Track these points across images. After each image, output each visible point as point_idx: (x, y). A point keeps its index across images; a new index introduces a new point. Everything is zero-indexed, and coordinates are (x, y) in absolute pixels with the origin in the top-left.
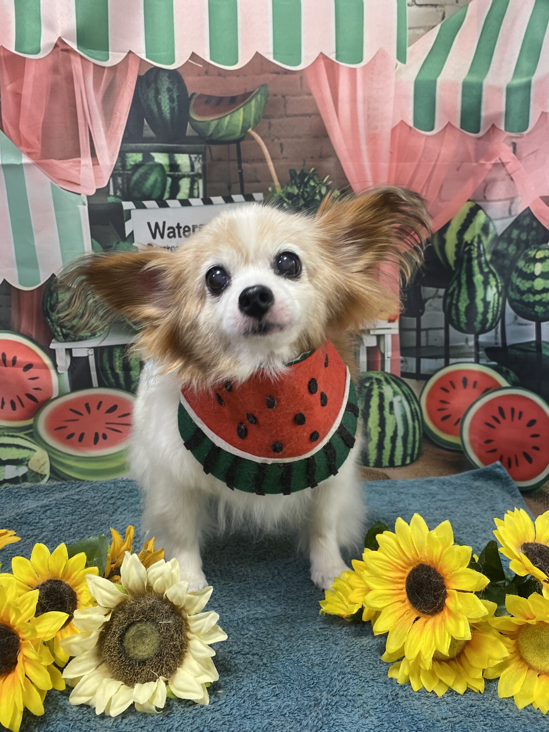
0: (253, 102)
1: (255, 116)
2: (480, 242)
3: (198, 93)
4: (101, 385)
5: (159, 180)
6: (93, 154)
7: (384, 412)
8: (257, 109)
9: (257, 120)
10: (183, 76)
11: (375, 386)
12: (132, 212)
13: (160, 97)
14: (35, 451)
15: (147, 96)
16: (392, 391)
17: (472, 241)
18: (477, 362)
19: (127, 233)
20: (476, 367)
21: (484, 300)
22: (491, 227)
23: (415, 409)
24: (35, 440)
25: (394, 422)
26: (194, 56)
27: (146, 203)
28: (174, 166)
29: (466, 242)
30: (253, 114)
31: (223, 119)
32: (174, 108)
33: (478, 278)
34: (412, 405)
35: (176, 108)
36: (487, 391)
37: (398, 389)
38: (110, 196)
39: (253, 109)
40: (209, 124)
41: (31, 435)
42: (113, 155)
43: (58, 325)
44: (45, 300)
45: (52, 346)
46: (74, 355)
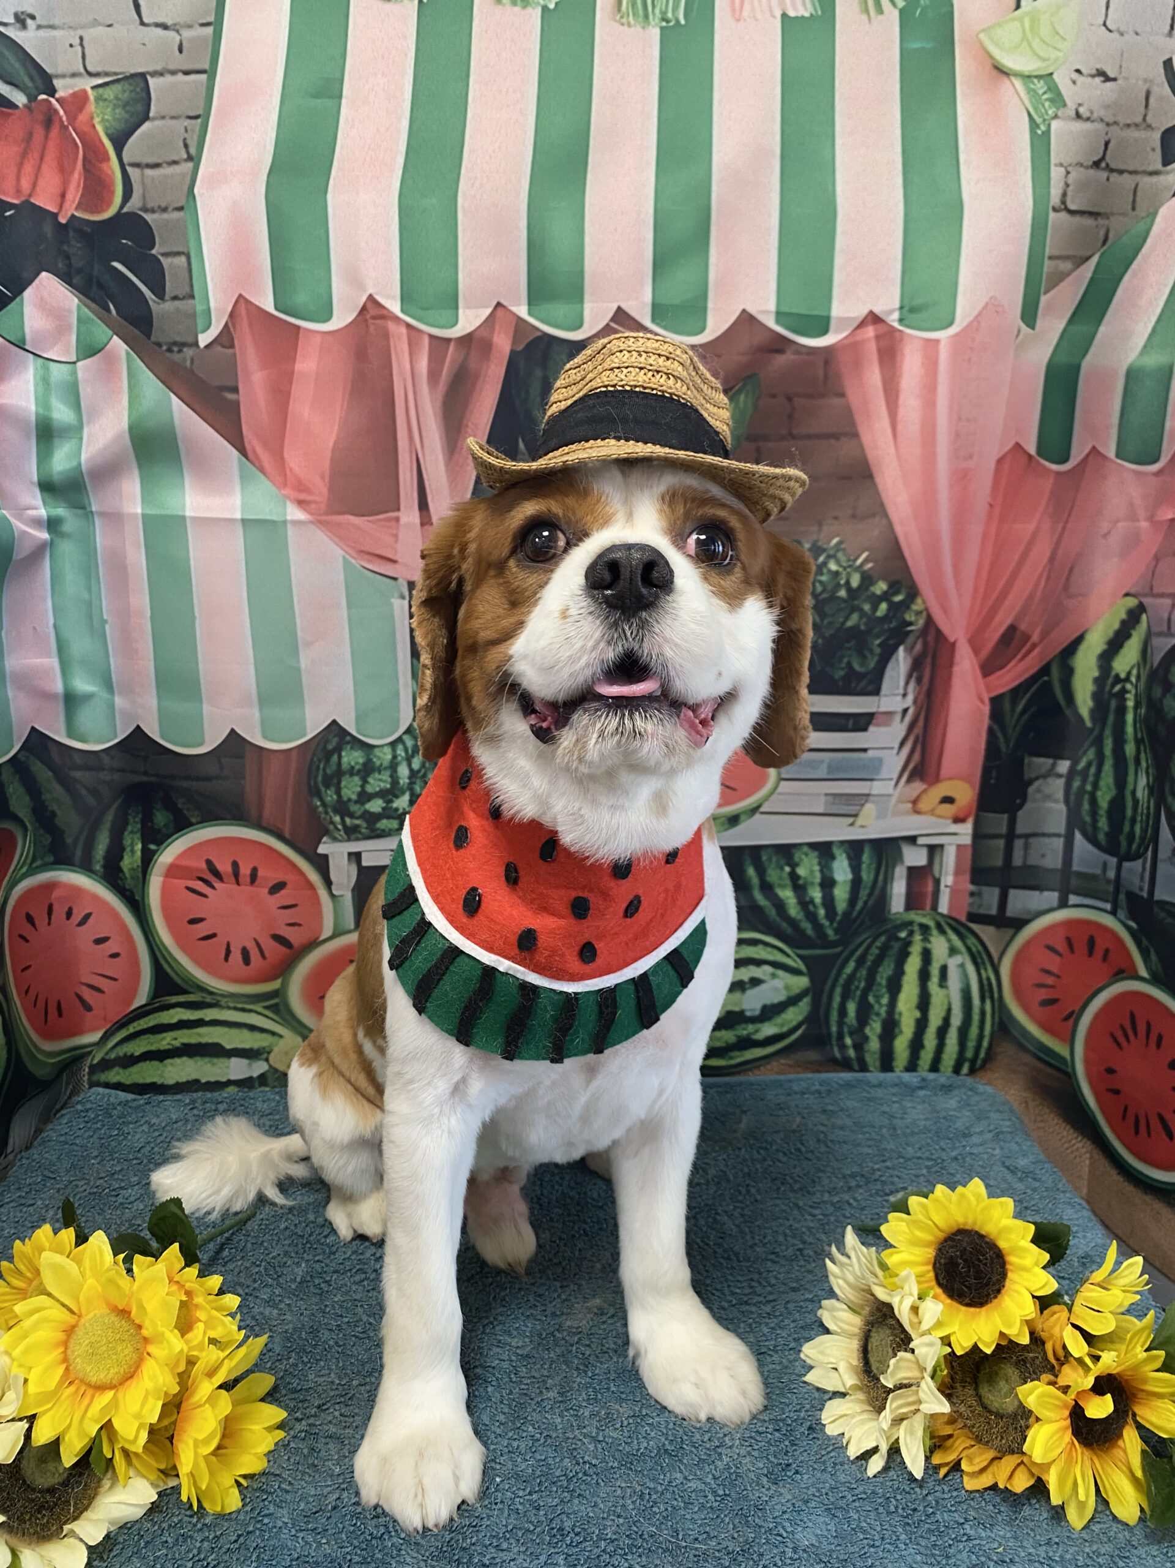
7: (930, 984)
8: (736, 422)
9: (735, 443)
11: (917, 937)
14: (281, 1037)
15: (526, 392)
16: (947, 945)
17: (1129, 674)
24: (284, 1019)
25: (946, 1001)
26: (620, 314)
29: (1117, 676)
34: (983, 972)
37: (958, 943)
41: (275, 1009)
43: (336, 811)
44: (314, 767)
45: (322, 849)
46: (364, 863)
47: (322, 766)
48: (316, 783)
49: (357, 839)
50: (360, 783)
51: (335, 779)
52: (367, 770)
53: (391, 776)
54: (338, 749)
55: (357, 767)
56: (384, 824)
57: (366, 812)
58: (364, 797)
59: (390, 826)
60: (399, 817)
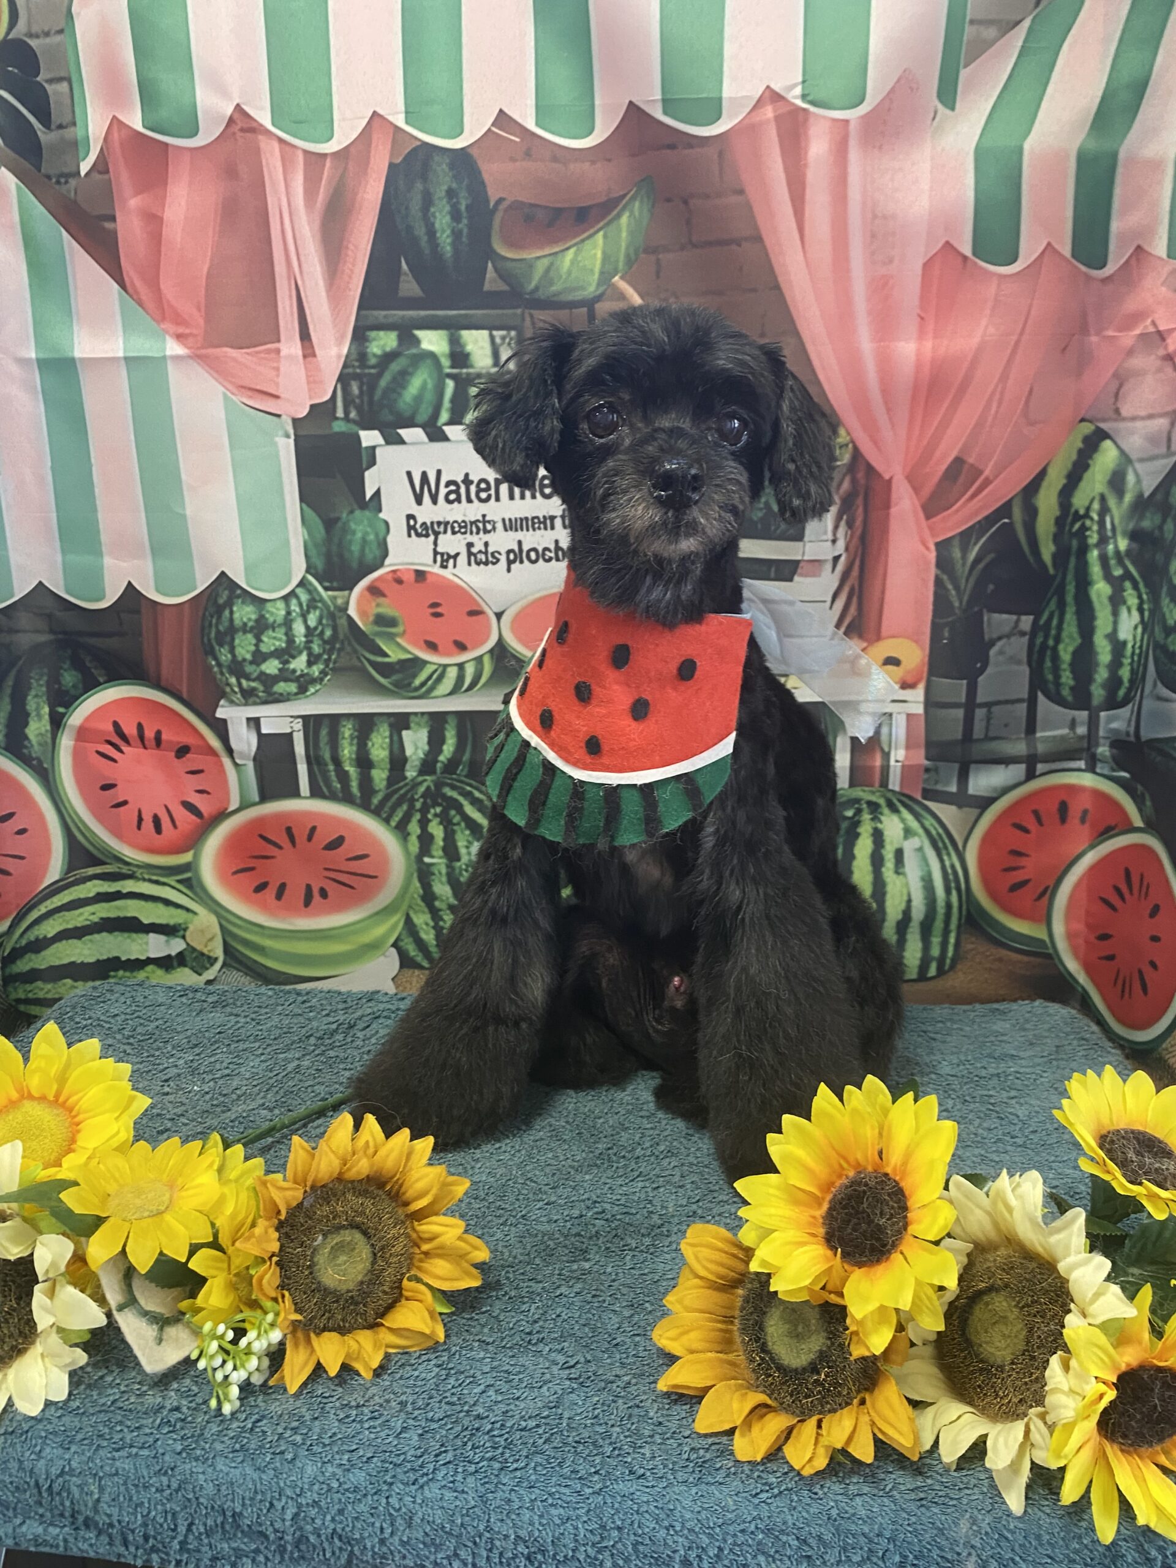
0: (624, 219)
1: (627, 248)
2: (1105, 510)
3: (510, 199)
4: (316, 792)
5: (430, 385)
6: (305, 335)
7: (883, 870)
8: (631, 233)
9: (633, 257)
10: (480, 163)
11: (866, 816)
12: (378, 451)
13: (432, 210)
14: (195, 913)
15: (407, 208)
16: (901, 826)
17: (1088, 508)
18: (1091, 769)
19: (368, 495)
20: (1085, 780)
21: (1113, 637)
22: (1130, 477)
23: (953, 866)
24: (196, 894)
25: (905, 892)
26: (503, 120)
27: (404, 433)
28: (460, 357)
29: (1076, 513)
30: (624, 245)
31: (560, 255)
32: (461, 232)
33: (1101, 589)
34: (945, 858)
35: (465, 231)
36: (1106, 832)
37: (914, 824)
38: (336, 419)
39: (624, 234)
40: (530, 265)
41: (187, 883)
42: (343, 335)
43: (232, 672)
44: (207, 624)
45: (220, 713)
46: (264, 731)
47: (214, 621)
48: (209, 640)
49: (255, 704)
50: (254, 641)
51: (228, 636)
52: (260, 627)
53: (286, 634)
54: (229, 604)
55: (250, 624)
56: (281, 687)
57: (262, 673)
58: (259, 657)
59: (288, 689)
60: (297, 680)
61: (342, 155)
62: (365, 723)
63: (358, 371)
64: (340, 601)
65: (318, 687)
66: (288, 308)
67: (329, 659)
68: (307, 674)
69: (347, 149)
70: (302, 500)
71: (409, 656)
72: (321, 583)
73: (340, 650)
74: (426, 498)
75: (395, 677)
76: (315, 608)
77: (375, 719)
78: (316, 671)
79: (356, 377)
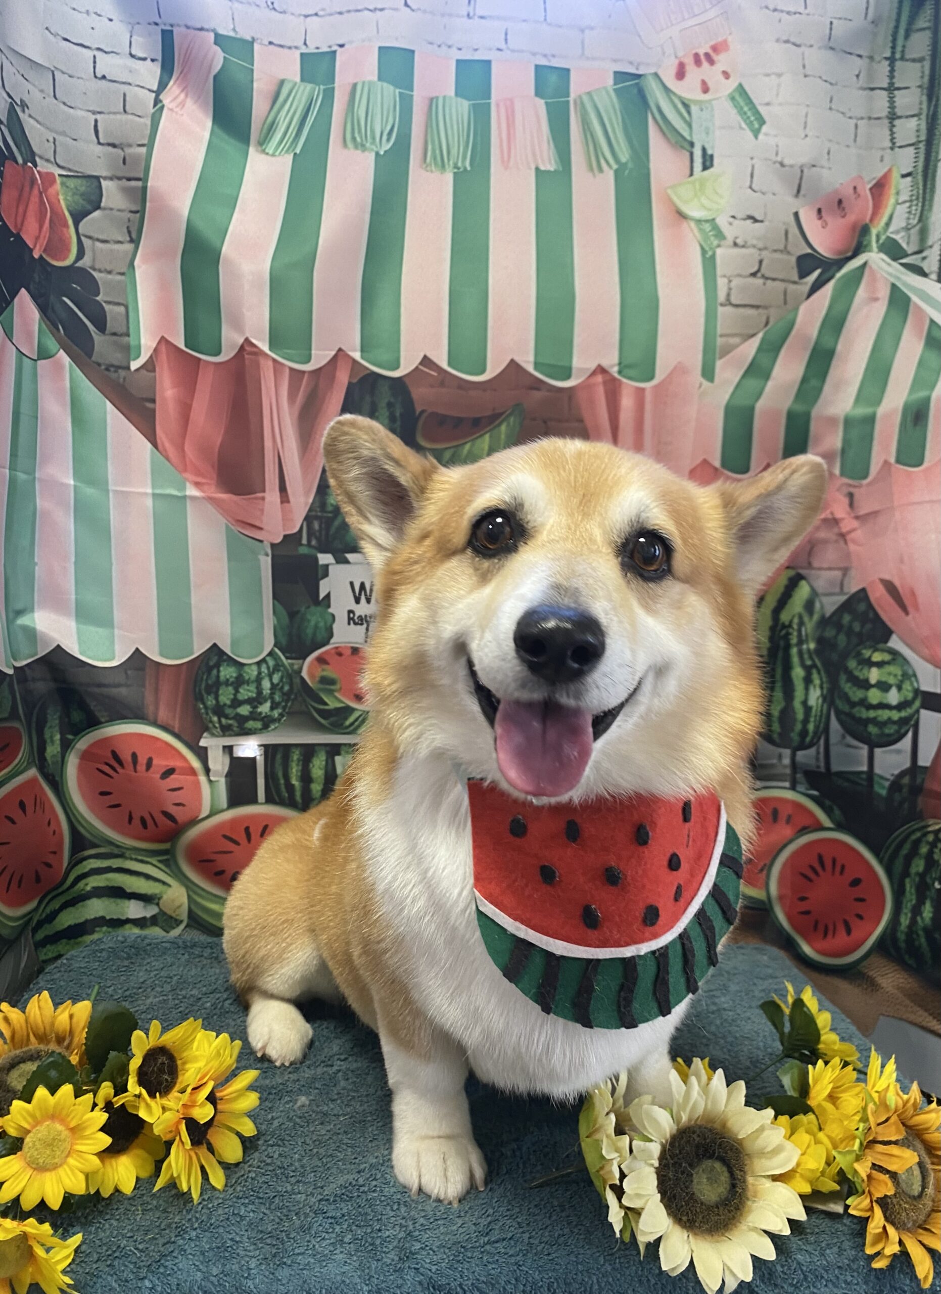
0: (503, 427)
2: (801, 623)
3: (430, 411)
4: (269, 800)
6: (283, 489)
10: (411, 387)
12: (330, 568)
13: (377, 413)
14: (169, 885)
17: (791, 622)
18: (793, 787)
19: (322, 596)
20: (789, 795)
21: (805, 703)
22: (817, 605)
24: (171, 870)
26: (426, 361)
27: (349, 556)
29: (783, 624)
30: (502, 442)
31: (461, 448)
32: (395, 429)
33: (798, 673)
35: (398, 429)
36: (803, 830)
38: (301, 545)
39: (503, 436)
40: (441, 452)
41: (166, 862)
42: (309, 491)
43: (215, 712)
44: (199, 679)
45: (203, 743)
46: (235, 755)
47: (205, 677)
48: (200, 690)
49: (230, 736)
50: (233, 692)
51: (214, 688)
52: (239, 682)
53: (257, 688)
54: (217, 666)
55: (231, 680)
56: (251, 724)
57: (238, 715)
58: (236, 703)
59: (255, 726)
60: (262, 719)
61: (317, 372)
62: (309, 751)
63: (319, 514)
64: (296, 667)
65: (277, 725)
66: (272, 469)
67: (286, 705)
68: (270, 716)
69: (320, 369)
70: (275, 597)
71: (342, 705)
72: (284, 654)
73: (293, 700)
74: (363, 598)
75: (332, 719)
76: (278, 671)
77: (317, 748)
78: (276, 714)
79: (317, 518)
